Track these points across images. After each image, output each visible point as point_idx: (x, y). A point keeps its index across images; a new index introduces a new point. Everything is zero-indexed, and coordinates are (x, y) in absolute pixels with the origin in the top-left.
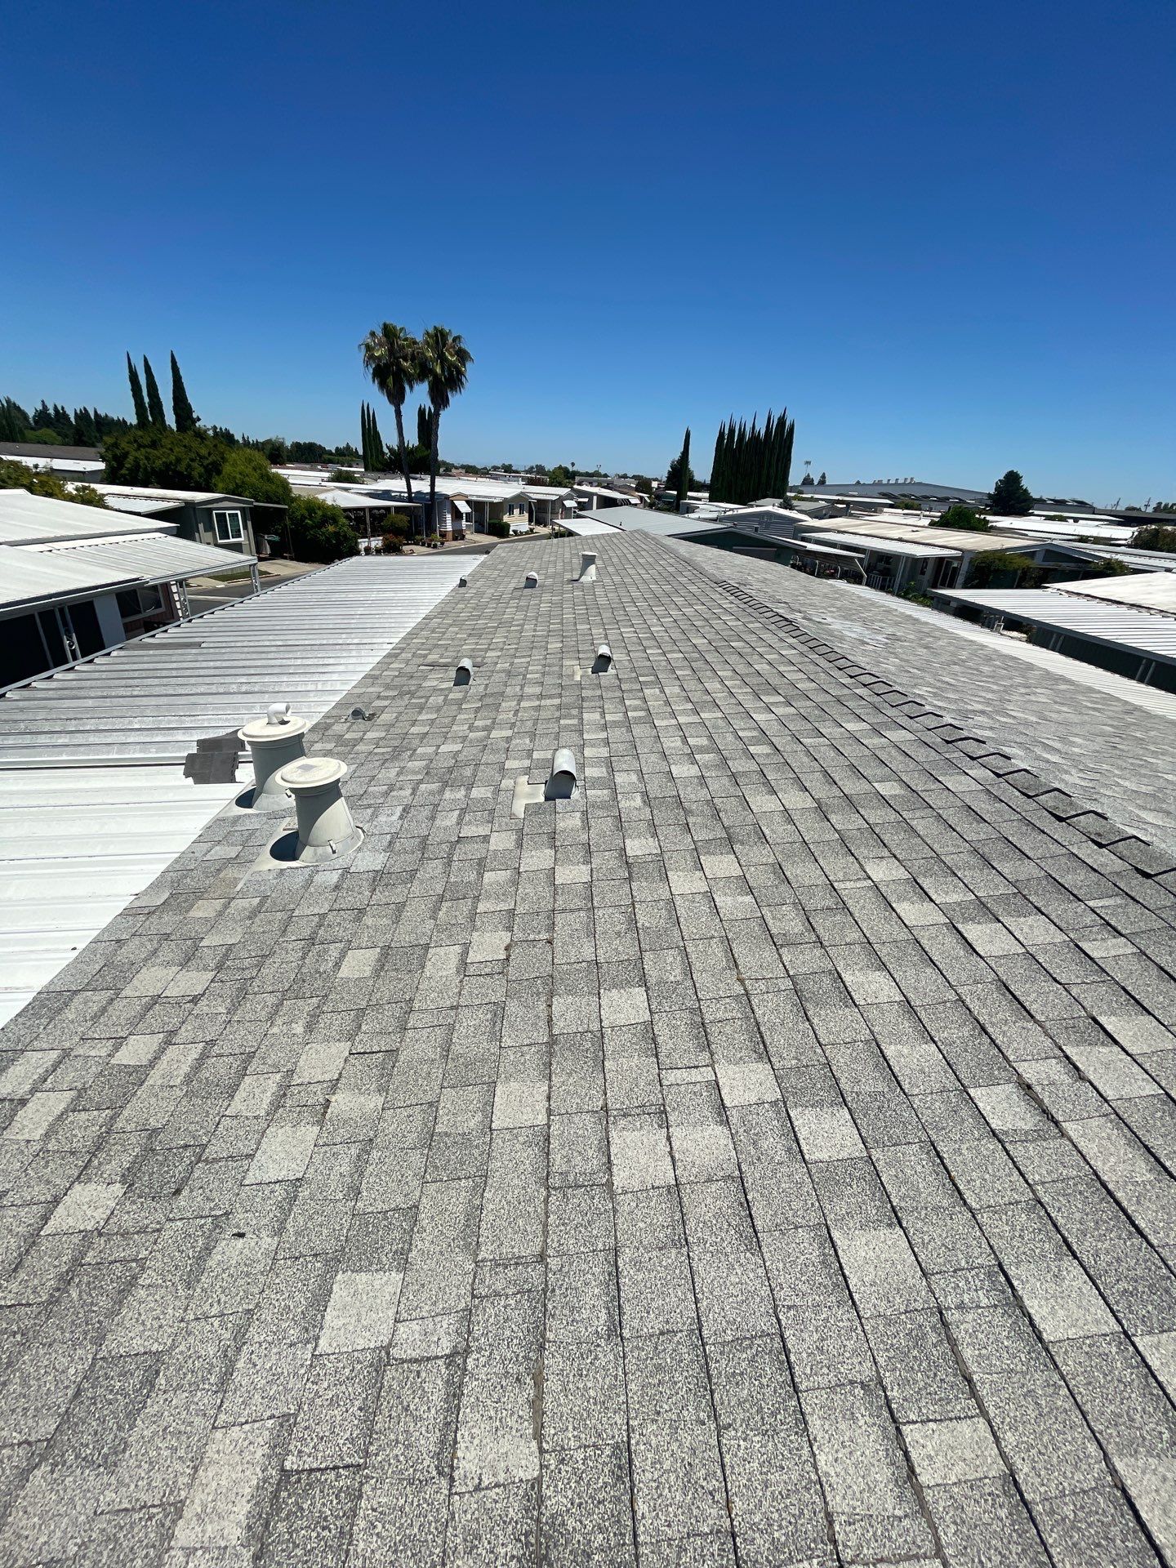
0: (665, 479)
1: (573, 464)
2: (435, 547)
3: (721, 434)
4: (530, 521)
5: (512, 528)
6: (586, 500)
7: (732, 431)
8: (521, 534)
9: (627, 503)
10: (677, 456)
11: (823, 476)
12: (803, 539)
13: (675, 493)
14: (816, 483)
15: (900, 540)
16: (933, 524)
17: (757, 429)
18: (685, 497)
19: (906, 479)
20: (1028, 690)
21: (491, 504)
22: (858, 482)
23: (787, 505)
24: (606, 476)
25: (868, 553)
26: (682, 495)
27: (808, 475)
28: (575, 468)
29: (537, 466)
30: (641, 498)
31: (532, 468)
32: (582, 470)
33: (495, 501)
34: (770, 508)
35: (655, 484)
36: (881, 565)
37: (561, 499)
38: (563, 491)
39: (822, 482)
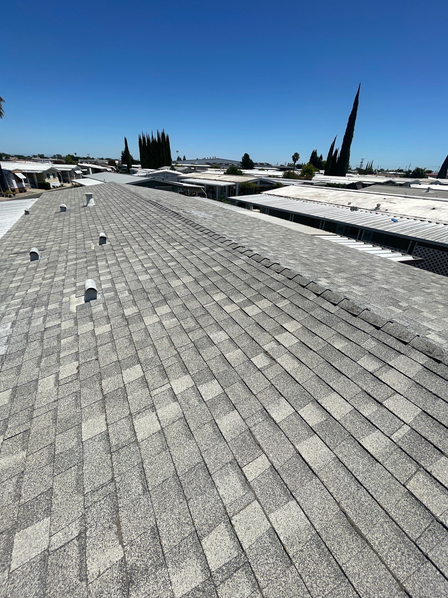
0: (121, 160)
1: (76, 154)
2: (10, 196)
3: (140, 140)
4: (60, 181)
5: (51, 185)
6: (86, 170)
7: (144, 138)
8: (57, 187)
9: (106, 170)
10: (123, 149)
11: (184, 157)
12: (182, 182)
13: (126, 165)
14: (182, 159)
15: (215, 180)
16: (225, 174)
17: (154, 138)
18: (131, 167)
19: (213, 157)
20: (259, 228)
21: (37, 174)
22: (197, 159)
23: (173, 169)
24: (93, 159)
25: (205, 186)
26: (129, 166)
27: (179, 157)
28: (77, 156)
29: (57, 155)
30: (112, 168)
31: (55, 156)
32: (81, 156)
33: (39, 172)
34: (166, 170)
35: (117, 162)
36: (211, 190)
37: (73, 170)
38: (74, 166)
39: (184, 159)
